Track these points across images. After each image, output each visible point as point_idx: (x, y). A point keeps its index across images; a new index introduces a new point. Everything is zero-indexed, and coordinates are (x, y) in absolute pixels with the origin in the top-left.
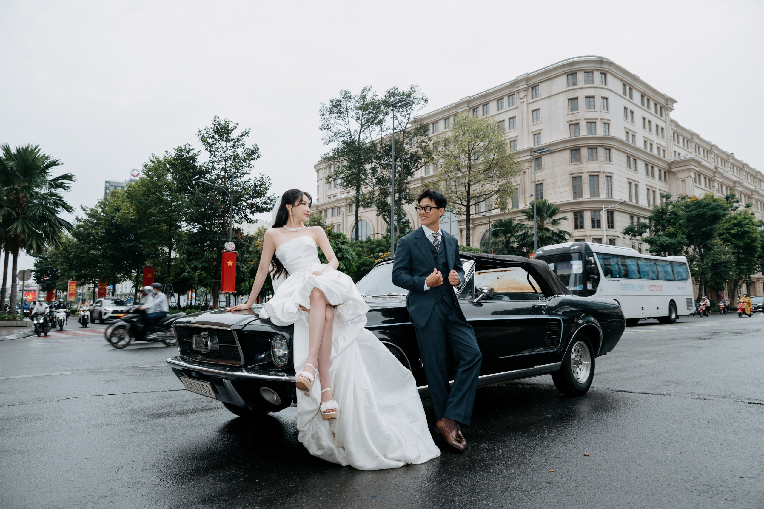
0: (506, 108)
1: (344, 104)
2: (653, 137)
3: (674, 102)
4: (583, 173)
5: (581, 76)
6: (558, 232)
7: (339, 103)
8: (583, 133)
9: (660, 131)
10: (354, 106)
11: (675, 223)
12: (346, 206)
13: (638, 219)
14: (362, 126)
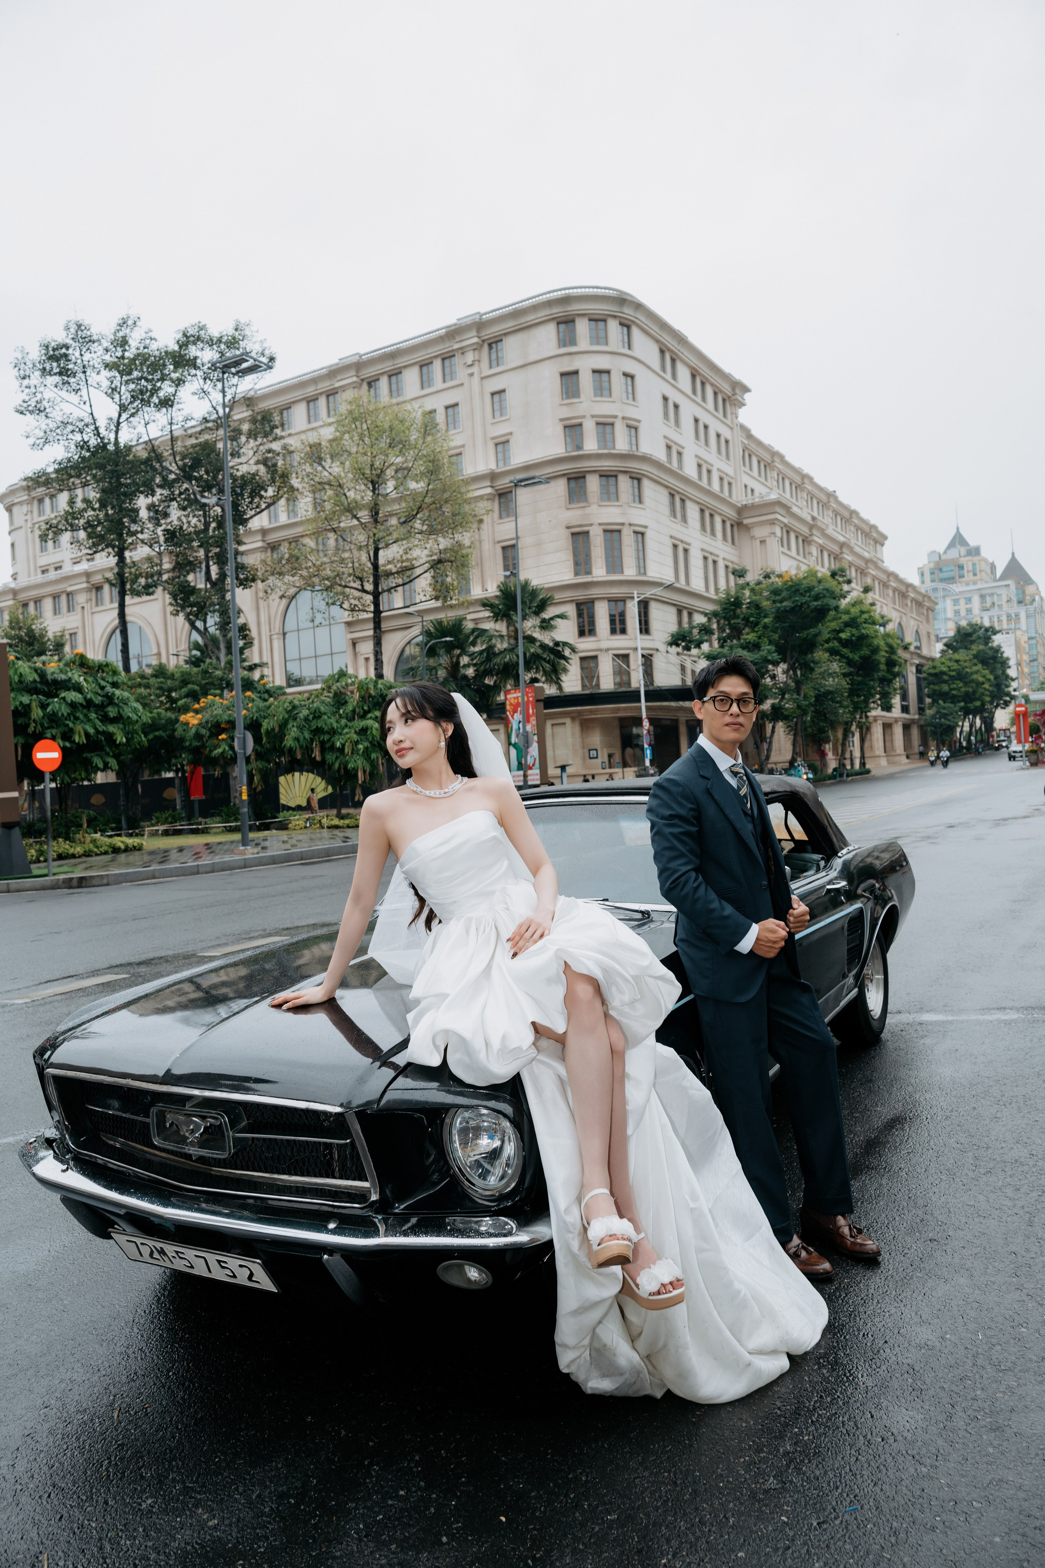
0: (438, 384)
1: (77, 354)
2: (711, 456)
3: (746, 390)
4: (591, 525)
5: (582, 327)
6: (551, 644)
7: (64, 350)
8: (591, 445)
9: (724, 444)
10: (99, 360)
11: (757, 624)
12: (89, 590)
13: (690, 615)
14: (123, 408)
